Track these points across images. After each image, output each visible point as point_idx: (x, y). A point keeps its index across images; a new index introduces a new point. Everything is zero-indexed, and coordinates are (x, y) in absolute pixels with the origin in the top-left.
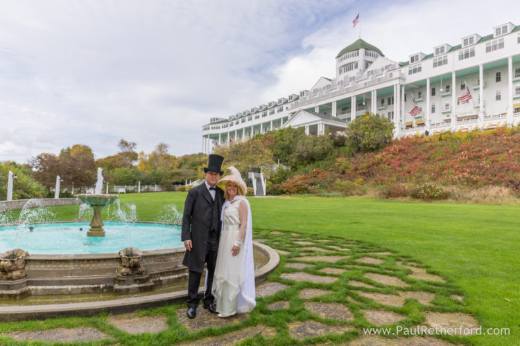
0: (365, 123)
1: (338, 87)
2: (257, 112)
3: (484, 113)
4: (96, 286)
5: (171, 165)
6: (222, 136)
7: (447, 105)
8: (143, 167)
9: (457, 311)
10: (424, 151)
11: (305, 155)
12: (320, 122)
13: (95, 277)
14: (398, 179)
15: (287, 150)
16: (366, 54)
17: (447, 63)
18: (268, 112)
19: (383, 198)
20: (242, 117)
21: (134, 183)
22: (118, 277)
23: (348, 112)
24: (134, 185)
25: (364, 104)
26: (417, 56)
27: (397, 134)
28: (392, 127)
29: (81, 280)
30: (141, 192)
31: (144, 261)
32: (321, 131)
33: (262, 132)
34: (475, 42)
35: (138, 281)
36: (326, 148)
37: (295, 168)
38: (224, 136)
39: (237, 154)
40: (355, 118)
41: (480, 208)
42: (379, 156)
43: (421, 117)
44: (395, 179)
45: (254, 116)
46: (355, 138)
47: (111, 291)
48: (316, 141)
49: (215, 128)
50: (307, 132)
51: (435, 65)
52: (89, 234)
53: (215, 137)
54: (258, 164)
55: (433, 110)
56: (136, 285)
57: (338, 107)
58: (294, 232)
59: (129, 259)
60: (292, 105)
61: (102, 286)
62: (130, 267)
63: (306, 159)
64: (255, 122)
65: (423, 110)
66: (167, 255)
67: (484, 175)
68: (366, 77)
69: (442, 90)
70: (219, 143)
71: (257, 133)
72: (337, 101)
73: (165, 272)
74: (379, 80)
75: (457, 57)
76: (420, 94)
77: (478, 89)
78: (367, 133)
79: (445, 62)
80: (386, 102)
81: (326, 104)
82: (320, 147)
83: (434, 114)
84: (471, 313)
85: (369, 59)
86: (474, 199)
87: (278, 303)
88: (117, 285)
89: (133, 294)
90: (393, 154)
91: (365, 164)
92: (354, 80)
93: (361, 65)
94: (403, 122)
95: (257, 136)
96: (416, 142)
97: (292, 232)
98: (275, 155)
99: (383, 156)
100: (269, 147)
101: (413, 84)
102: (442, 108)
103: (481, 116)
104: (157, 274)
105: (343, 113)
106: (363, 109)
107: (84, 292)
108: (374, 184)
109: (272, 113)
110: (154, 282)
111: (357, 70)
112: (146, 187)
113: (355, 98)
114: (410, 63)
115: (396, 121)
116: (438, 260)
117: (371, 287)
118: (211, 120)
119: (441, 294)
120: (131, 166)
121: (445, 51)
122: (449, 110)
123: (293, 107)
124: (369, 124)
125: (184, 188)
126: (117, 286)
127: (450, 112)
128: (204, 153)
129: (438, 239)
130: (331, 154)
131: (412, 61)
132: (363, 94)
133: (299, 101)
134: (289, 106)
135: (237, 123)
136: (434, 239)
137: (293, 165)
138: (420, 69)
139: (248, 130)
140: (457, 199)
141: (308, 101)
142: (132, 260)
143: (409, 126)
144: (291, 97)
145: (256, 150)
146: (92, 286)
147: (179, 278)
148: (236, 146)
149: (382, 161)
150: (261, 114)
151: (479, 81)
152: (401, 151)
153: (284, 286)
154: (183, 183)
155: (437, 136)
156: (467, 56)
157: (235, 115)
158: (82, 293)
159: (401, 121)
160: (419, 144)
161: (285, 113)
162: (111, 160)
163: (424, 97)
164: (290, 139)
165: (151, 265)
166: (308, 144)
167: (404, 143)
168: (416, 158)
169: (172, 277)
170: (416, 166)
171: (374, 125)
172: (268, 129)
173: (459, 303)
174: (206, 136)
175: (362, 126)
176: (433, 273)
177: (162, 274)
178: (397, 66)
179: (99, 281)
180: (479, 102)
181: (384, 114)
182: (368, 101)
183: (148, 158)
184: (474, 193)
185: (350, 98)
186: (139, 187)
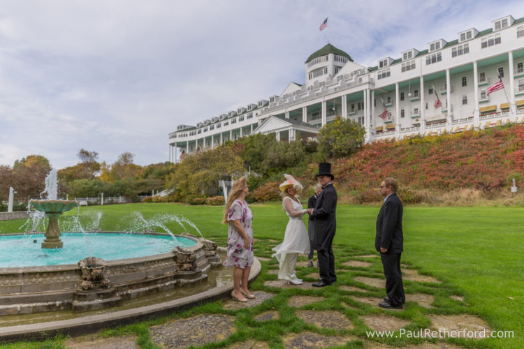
0: (336, 128)
1: (308, 92)
2: (226, 118)
3: (452, 116)
4: (51, 303)
5: (137, 175)
6: (189, 144)
7: (416, 110)
8: (107, 177)
9: (462, 312)
10: (396, 155)
11: (277, 161)
12: (291, 128)
13: (50, 292)
14: (371, 184)
15: (258, 157)
16: (336, 59)
17: (415, 68)
18: (238, 118)
19: (357, 203)
20: (210, 124)
21: (96, 195)
22: (78, 291)
23: (319, 118)
24: (96, 196)
25: (334, 109)
26: (386, 61)
27: (368, 139)
28: (363, 132)
29: (33, 297)
30: (104, 204)
31: (108, 272)
32: (292, 136)
33: (231, 138)
34: (441, 47)
35: (101, 296)
36: (297, 154)
37: (266, 175)
38: (192, 143)
39: (206, 162)
40: (325, 123)
41: (454, 211)
42: (350, 161)
43: (391, 122)
44: (367, 184)
45: (223, 123)
46: (327, 144)
47: (70, 309)
48: (287, 147)
49: (182, 136)
50: (278, 138)
51: (403, 70)
52: (44, 246)
53: (182, 145)
54: (229, 171)
55: (403, 115)
56: (100, 301)
57: (308, 113)
58: (272, 239)
59: (91, 270)
60: (262, 112)
61: (58, 303)
62: (91, 280)
63: (277, 166)
64: (224, 129)
65: (393, 115)
66: (135, 264)
67: (454, 177)
68: (336, 82)
69: (410, 94)
70: (187, 152)
71: (226, 139)
72: (308, 107)
73: (134, 284)
74: (349, 85)
75: (424, 62)
76: (389, 98)
77: (446, 93)
78: (338, 138)
79: (413, 67)
80: (356, 107)
81: (297, 110)
82: (292, 153)
83: (403, 119)
84: (477, 314)
85: (339, 64)
86: (447, 201)
87: (265, 313)
88: (76, 301)
89: (96, 310)
90: (365, 159)
91: (338, 170)
92: (324, 85)
93: (330, 70)
94: (374, 127)
95: (227, 143)
96: (387, 147)
97: (269, 238)
98: (246, 162)
99: (355, 161)
100: (239, 154)
101: (382, 88)
102: (411, 113)
103: (449, 119)
104: (125, 286)
105: (313, 119)
106: (333, 114)
107: (36, 311)
108: (347, 190)
109: (242, 119)
110: (121, 296)
111: (327, 75)
112: (110, 199)
113: (325, 103)
114: (379, 68)
115: (367, 125)
116: (427, 260)
117: (364, 291)
118: (178, 128)
119: (441, 295)
120: (93, 177)
121: (413, 56)
122: (418, 115)
123: (263, 113)
124: (340, 129)
125: (151, 199)
126: (76, 303)
127: (419, 117)
128: (171, 161)
129: (421, 240)
130: (303, 160)
131: (381, 66)
132: (333, 99)
133: (269, 107)
134: (259, 112)
135: (206, 130)
136: (418, 240)
137: (265, 172)
138: (389, 74)
139: (217, 137)
140: (430, 203)
141: (278, 107)
142: (94, 271)
143: (380, 131)
144: (260, 103)
145: (226, 158)
146: (46, 304)
147: (150, 291)
148: (204, 153)
149: (354, 166)
150: (230, 121)
151: (446, 85)
152: (372, 156)
153: (269, 294)
154: (149, 194)
155: (407, 140)
156: (434, 60)
157: (203, 122)
158: (34, 313)
159: (371, 126)
160: (390, 149)
161: (255, 120)
162: (72, 171)
163: (393, 101)
164: (260, 146)
165: (117, 277)
166: (279, 150)
167: (376, 148)
168: (387, 162)
169: (142, 289)
170: (388, 170)
171: (345, 129)
172: (237, 136)
173: (462, 304)
174: (173, 144)
175: (333, 131)
176: (425, 274)
177: (131, 287)
178: (366, 71)
179: (55, 298)
180: (447, 106)
181: (355, 119)
182: (339, 106)
183: (110, 169)
184: (447, 196)
185: (321, 103)
186: (102, 198)
